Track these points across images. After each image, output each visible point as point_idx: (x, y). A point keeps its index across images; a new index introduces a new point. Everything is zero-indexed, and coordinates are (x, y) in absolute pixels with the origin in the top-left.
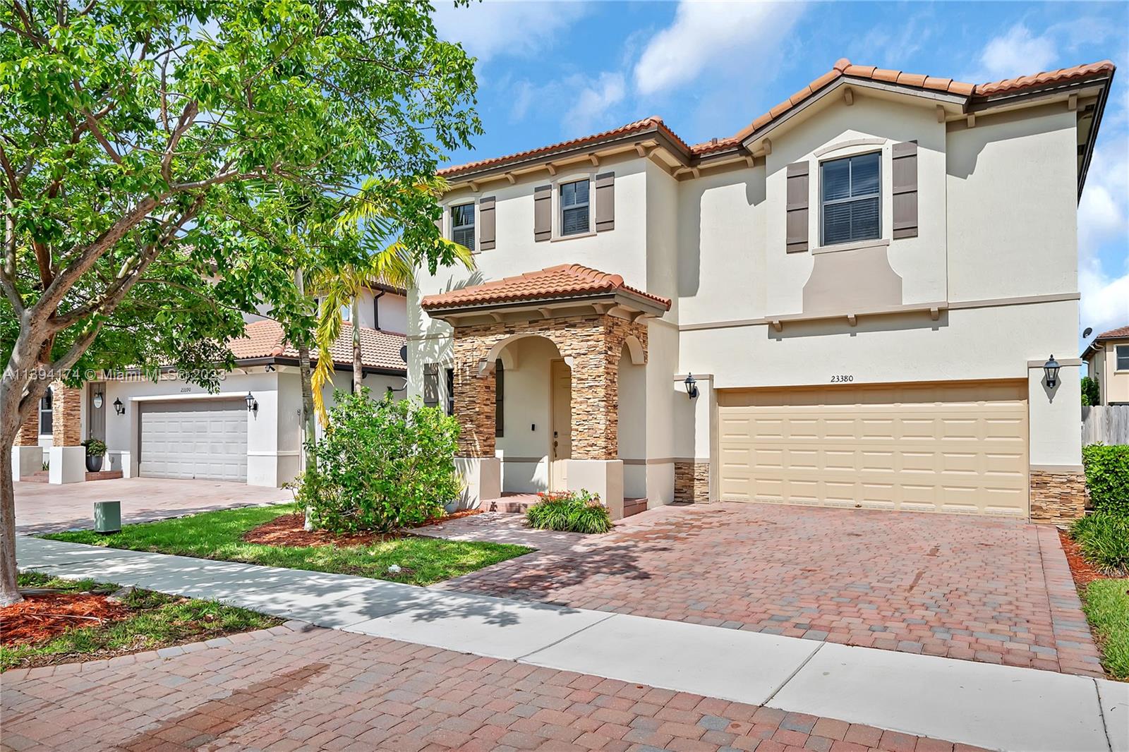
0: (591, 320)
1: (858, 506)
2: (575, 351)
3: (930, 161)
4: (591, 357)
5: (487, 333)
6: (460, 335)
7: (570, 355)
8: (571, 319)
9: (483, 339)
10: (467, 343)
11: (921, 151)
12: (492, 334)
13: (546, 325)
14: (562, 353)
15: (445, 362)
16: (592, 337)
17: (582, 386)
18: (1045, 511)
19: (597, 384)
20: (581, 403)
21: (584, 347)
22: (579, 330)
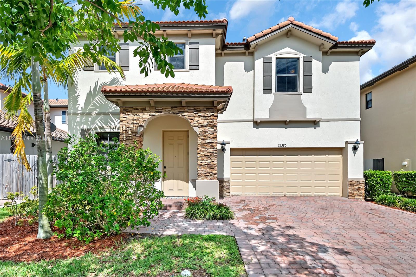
0: (209, 109)
1: (285, 195)
2: (200, 125)
3: (317, 65)
4: (209, 127)
5: (143, 111)
6: (125, 111)
7: (197, 126)
8: (197, 107)
9: (141, 114)
10: (130, 116)
11: (314, 61)
12: (147, 112)
13: (183, 109)
14: (192, 125)
15: (96, 128)
16: (210, 118)
17: (204, 142)
18: (353, 194)
19: (212, 141)
20: (204, 151)
21: (205, 123)
22: (202, 114)
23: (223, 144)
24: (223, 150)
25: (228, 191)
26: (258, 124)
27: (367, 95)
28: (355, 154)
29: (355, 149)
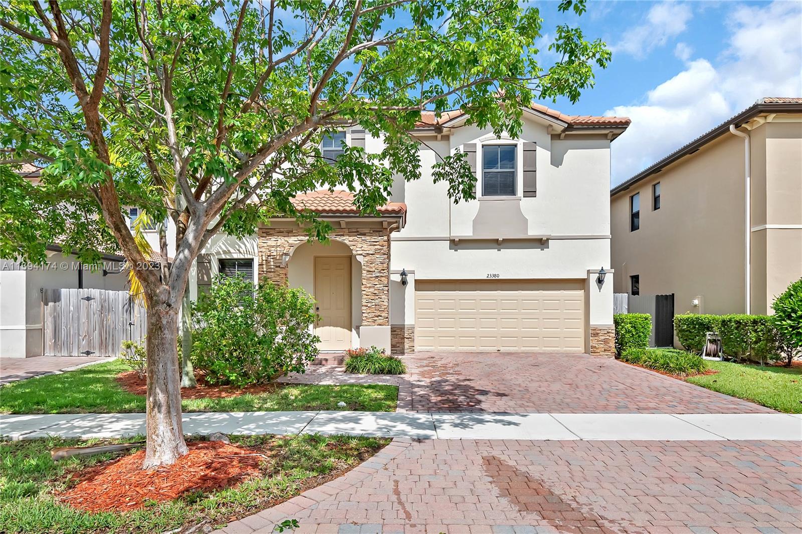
0: (377, 231)
1: (499, 351)
2: (365, 252)
3: (543, 156)
4: (378, 256)
5: (290, 234)
6: (265, 235)
7: (361, 255)
8: (361, 229)
9: (286, 239)
10: (272, 241)
11: (538, 149)
12: (294, 236)
13: (342, 232)
14: (354, 252)
15: (218, 253)
16: (378, 243)
17: (370, 276)
18: (597, 349)
19: (381, 275)
20: (370, 287)
21: (372, 250)
22: (368, 238)
23: (403, 274)
24: (404, 283)
25: (411, 344)
26: (456, 244)
27: (654, 186)
28: (600, 288)
29: (600, 281)
